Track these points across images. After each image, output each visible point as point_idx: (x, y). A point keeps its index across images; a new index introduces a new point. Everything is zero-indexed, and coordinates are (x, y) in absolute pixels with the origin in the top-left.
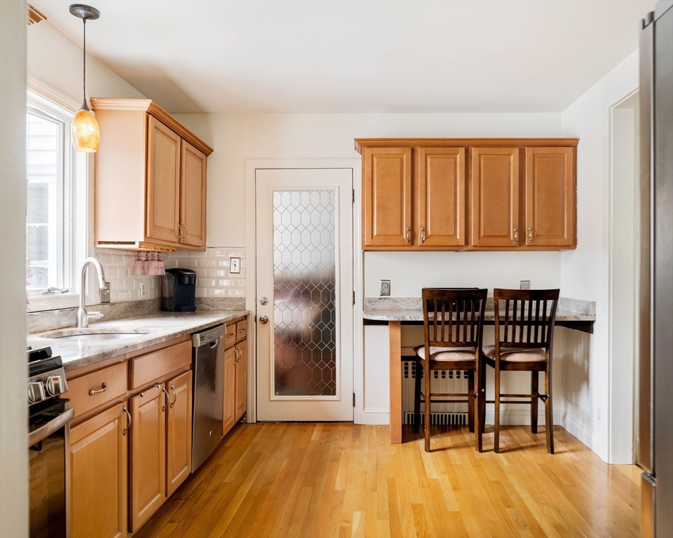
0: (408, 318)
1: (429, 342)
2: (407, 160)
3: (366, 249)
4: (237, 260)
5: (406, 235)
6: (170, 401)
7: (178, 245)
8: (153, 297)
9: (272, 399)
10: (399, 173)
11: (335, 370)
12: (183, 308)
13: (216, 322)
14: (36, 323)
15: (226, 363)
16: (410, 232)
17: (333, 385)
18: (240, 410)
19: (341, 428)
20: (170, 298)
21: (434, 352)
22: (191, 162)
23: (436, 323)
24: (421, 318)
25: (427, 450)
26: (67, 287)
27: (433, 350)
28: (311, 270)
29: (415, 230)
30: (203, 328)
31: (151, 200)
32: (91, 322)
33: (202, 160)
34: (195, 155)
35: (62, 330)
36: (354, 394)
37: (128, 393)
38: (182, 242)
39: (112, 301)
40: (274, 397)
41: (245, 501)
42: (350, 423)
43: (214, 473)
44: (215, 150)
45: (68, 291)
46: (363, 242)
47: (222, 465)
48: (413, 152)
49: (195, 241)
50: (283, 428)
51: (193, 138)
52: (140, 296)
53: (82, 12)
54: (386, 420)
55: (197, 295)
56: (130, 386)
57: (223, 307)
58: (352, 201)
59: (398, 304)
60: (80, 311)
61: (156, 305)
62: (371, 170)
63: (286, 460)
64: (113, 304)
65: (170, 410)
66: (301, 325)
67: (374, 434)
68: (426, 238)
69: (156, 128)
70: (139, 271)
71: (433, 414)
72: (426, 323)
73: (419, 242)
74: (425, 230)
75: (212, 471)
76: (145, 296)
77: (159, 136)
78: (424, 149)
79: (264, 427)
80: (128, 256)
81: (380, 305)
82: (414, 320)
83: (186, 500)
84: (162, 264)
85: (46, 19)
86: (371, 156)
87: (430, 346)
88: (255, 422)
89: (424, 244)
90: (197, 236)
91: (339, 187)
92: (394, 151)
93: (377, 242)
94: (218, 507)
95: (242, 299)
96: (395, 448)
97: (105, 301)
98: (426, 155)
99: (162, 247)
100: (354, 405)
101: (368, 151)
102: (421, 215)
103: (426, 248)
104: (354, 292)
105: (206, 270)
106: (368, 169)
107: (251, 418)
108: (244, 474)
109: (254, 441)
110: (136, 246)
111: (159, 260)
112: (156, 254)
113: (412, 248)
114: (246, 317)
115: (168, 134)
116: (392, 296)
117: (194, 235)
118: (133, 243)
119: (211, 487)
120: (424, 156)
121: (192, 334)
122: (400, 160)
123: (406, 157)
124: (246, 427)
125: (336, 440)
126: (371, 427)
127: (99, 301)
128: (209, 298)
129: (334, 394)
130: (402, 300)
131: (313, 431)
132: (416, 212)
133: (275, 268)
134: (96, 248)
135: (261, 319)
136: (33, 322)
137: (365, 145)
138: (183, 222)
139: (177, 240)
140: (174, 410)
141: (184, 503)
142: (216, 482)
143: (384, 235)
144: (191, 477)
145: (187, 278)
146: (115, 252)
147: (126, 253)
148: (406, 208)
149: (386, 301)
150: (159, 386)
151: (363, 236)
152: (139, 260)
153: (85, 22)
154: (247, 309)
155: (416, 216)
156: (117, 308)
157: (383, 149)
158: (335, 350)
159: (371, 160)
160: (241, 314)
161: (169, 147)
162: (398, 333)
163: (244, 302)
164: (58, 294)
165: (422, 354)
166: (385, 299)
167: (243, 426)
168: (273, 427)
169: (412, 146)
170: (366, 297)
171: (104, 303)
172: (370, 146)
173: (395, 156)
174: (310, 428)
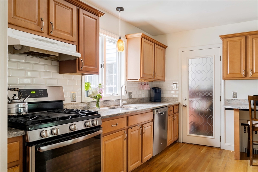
0: (241, 108)
1: (252, 118)
2: (243, 42)
3: (225, 79)
4: (176, 84)
5: (243, 73)
6: (144, 131)
7: (154, 80)
8: (148, 97)
9: (188, 135)
10: (239, 47)
11: (213, 126)
12: (157, 101)
13: (164, 106)
14: (108, 104)
15: (169, 120)
16: (245, 72)
17: (212, 132)
18: (176, 137)
19: (214, 149)
20: (153, 97)
21: (255, 123)
22: (159, 51)
23: (255, 110)
24: (248, 108)
25: (251, 164)
26: (117, 93)
27: (254, 122)
28: (203, 88)
29: (248, 70)
30: (158, 108)
31: (142, 65)
32: (124, 104)
33: (163, 50)
34: (160, 49)
35: (115, 106)
36: (221, 137)
37: (127, 127)
38: (155, 78)
39: (132, 98)
40: (188, 134)
41: (169, 170)
42: (219, 148)
43: (162, 158)
44: (168, 46)
45: (117, 94)
46: (223, 76)
47: (165, 155)
48: (246, 38)
49: (160, 78)
50: (191, 146)
51: (159, 43)
52: (143, 96)
53: (119, 9)
54: (233, 149)
55: (162, 96)
56: (127, 125)
57: (171, 101)
58: (220, 61)
59: (241, 102)
60: (121, 101)
61: (149, 99)
62: (226, 47)
63: (189, 158)
64: (133, 99)
65: (144, 134)
66: (199, 108)
67: (228, 154)
68: (253, 74)
69: (144, 41)
70: (141, 88)
71: (254, 149)
72: (250, 110)
73: (249, 76)
74: (252, 70)
75: (162, 157)
76: (144, 96)
77: (146, 44)
78: (251, 36)
79: (185, 145)
80: (139, 83)
81: (232, 102)
82: (244, 109)
83: (150, 165)
84: (149, 86)
85: (105, 14)
86: (226, 42)
87: (252, 120)
88: (182, 142)
89: (252, 77)
90: (161, 76)
91: (214, 55)
92: (237, 38)
93: (228, 76)
94: (159, 170)
95: (177, 98)
96: (236, 161)
97: (130, 98)
98: (253, 38)
99: (148, 80)
100: (221, 141)
101: (225, 40)
102: (250, 64)
103: (253, 78)
104: (221, 96)
105: (165, 88)
106: (225, 47)
107: (180, 141)
108: (172, 160)
109: (179, 149)
110: (138, 80)
111: (148, 85)
112: (147, 83)
113: (246, 78)
114: (178, 104)
115: (149, 43)
116: (238, 98)
117: (160, 76)
118: (137, 79)
119: (160, 162)
120: (252, 39)
121: (153, 109)
122: (240, 42)
123: (243, 40)
124: (179, 143)
125: (211, 154)
126: (228, 151)
127: (128, 98)
128: (166, 97)
129: (212, 136)
130: (243, 100)
131: (203, 149)
132: (248, 63)
133: (189, 87)
134: (127, 81)
135: (184, 105)
136: (107, 103)
137: (223, 37)
138: (155, 72)
139: (153, 78)
140: (145, 134)
141: (149, 166)
142: (162, 161)
143: (232, 73)
144: (153, 158)
145: (158, 91)
146: (134, 82)
147: (138, 83)
148: (243, 62)
149: (235, 100)
150: (139, 126)
151: (223, 74)
152: (141, 85)
153: (120, 12)
154: (179, 102)
155: (248, 64)
156: (134, 100)
157: (232, 38)
158: (213, 119)
159: (226, 44)
160: (176, 103)
161: (149, 47)
162: (238, 114)
163: (178, 99)
164: (115, 95)
165: (249, 123)
166: (234, 99)
167: (177, 143)
168: (188, 145)
169: (245, 36)
170: (226, 98)
171: (129, 98)
172: (226, 38)
173: (238, 40)
174: (202, 147)
